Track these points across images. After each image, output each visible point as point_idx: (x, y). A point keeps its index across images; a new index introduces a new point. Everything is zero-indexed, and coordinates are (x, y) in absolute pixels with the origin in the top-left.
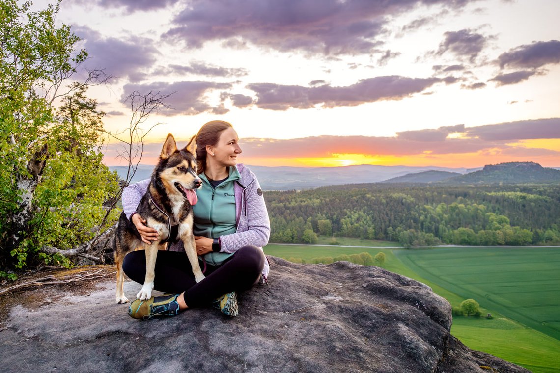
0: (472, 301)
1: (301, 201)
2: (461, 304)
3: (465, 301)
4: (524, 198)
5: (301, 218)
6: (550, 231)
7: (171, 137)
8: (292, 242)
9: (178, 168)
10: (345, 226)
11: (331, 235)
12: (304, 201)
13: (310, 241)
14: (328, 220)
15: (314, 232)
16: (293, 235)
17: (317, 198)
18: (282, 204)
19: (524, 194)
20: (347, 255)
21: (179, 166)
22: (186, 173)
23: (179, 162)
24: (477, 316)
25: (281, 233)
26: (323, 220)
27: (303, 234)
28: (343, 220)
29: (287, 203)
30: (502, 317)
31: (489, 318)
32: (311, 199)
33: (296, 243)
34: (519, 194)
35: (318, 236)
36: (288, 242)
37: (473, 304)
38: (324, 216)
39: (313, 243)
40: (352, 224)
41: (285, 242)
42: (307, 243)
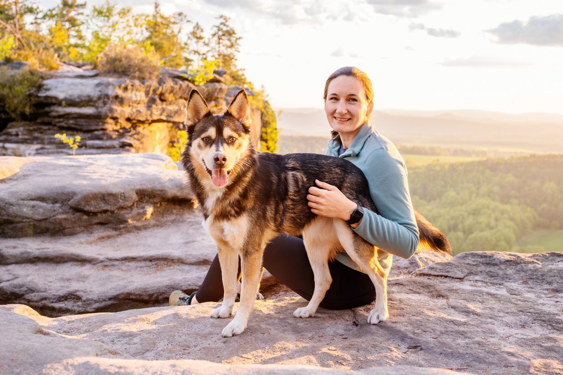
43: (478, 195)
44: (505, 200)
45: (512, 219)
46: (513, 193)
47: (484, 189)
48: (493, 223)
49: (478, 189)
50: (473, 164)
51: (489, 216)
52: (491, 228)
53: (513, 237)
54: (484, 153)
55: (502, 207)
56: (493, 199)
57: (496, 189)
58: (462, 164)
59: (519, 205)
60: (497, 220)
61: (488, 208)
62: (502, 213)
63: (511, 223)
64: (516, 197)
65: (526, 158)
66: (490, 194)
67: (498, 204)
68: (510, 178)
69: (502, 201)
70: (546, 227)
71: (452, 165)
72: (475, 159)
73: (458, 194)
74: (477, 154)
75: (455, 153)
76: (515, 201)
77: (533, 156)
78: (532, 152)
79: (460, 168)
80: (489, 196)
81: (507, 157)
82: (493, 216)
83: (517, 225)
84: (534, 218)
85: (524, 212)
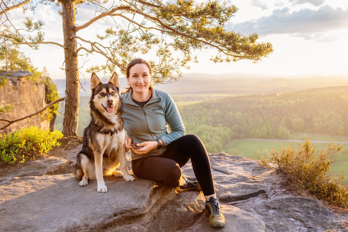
1: (278, 103)
5: (276, 117)
7: (94, 75)
8: (267, 138)
9: (100, 94)
10: (316, 124)
11: (303, 132)
12: (281, 103)
13: (284, 137)
14: (301, 119)
15: (288, 129)
16: (268, 132)
17: (293, 100)
18: (260, 105)
21: (100, 93)
22: (104, 97)
23: (100, 90)
25: (258, 131)
26: (296, 119)
27: (277, 131)
28: (315, 119)
29: (266, 105)
32: (287, 101)
33: (271, 138)
35: (291, 133)
36: (264, 138)
38: (298, 115)
39: (287, 138)
40: (323, 122)
41: (261, 138)
42: (281, 138)
43: (200, 123)
44: (215, 124)
45: (219, 135)
46: (219, 120)
47: (203, 119)
48: (209, 138)
49: (200, 119)
50: (196, 105)
51: (207, 135)
52: (209, 142)
53: (221, 145)
54: (203, 98)
55: (213, 129)
56: (209, 125)
57: (210, 119)
58: (190, 106)
59: (223, 126)
60: (211, 136)
61: (206, 130)
62: (214, 132)
63: (219, 138)
64: (221, 123)
65: (225, 99)
66: (207, 122)
67: (211, 127)
68: (217, 111)
69: (214, 126)
70: (238, 138)
71: (185, 107)
72: (198, 102)
73: (189, 124)
74: (199, 99)
75: (187, 99)
76: (221, 125)
77: (229, 98)
78: (228, 95)
79: (189, 108)
80: (206, 123)
81: (215, 100)
82: (209, 134)
83: (222, 138)
84: (231, 133)
85: (226, 131)
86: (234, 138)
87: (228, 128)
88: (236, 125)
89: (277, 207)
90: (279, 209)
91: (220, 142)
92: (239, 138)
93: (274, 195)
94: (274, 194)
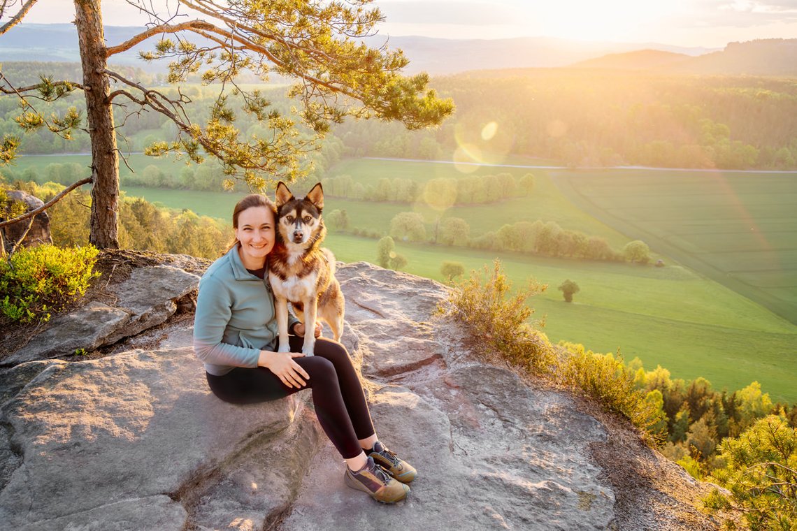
0: (640, 242)
2: (625, 247)
3: (630, 244)
4: (764, 96)
6: (786, 149)
8: (402, 156)
9: (287, 218)
13: (430, 155)
15: (437, 141)
16: (405, 145)
19: (767, 92)
20: (478, 177)
21: (287, 215)
24: (644, 262)
25: (387, 143)
30: (677, 264)
31: (660, 265)
33: (409, 157)
34: (760, 91)
35: (442, 148)
36: (397, 156)
37: (641, 247)
39: (434, 157)
41: (392, 156)
42: (424, 158)
70: (352, 155)
83: (325, 155)
84: (341, 147)
85: (330, 142)
86: (345, 155)
87: (335, 137)
88: (350, 133)
89: (461, 385)
90: (464, 388)
91: (320, 162)
92: (354, 156)
93: (455, 362)
94: (454, 359)
